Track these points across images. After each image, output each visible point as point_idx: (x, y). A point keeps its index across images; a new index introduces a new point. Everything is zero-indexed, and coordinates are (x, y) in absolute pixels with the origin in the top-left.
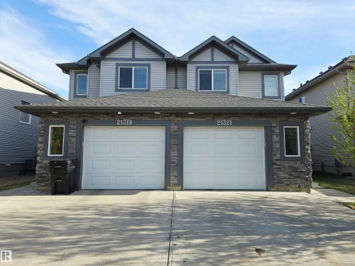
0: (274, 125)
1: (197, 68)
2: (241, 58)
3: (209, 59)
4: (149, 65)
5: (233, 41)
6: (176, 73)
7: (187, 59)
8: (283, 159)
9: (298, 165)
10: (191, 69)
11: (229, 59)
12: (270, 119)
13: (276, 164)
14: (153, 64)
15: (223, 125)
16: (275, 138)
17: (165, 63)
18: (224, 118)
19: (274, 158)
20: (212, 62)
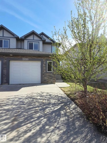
0: (44, 60)
1: (28, 42)
2: (43, 39)
3: (32, 39)
4: (9, 39)
5: (43, 34)
6: (21, 43)
7: (24, 38)
8: (46, 73)
9: (51, 75)
10: (26, 42)
11: (39, 39)
12: (42, 58)
13: (44, 74)
14: (11, 39)
15: (25, 60)
16: (44, 65)
17: (15, 39)
18: (25, 58)
19: (43, 72)
20: (33, 40)
